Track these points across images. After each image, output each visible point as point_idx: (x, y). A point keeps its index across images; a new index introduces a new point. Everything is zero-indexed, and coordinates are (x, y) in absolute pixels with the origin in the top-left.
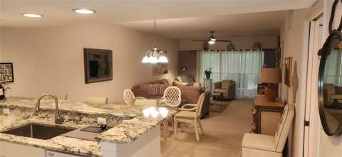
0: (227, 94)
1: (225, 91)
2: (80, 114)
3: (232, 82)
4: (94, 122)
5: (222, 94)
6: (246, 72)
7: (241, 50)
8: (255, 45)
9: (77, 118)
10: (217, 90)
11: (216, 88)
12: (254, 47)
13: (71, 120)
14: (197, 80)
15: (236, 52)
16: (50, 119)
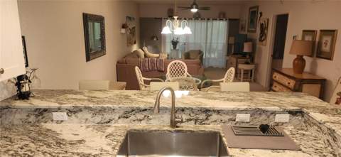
2: (207, 111)
3: (200, 52)
4: (230, 120)
7: (208, 19)
9: (202, 116)
12: (220, 16)
13: (191, 120)
15: (203, 21)
16: (152, 121)
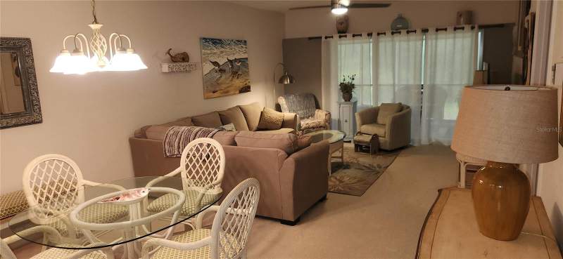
0: (387, 138)
1: (382, 131)
3: (401, 107)
5: (375, 137)
6: (438, 81)
7: (425, 31)
8: (460, 15)
10: (365, 128)
11: (363, 123)
12: (458, 22)
14: (323, 103)
15: (412, 36)
